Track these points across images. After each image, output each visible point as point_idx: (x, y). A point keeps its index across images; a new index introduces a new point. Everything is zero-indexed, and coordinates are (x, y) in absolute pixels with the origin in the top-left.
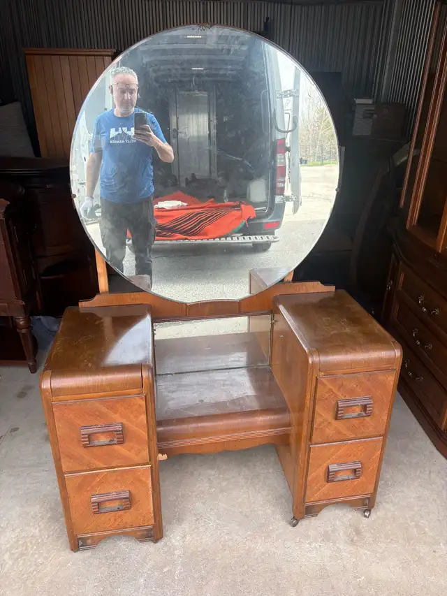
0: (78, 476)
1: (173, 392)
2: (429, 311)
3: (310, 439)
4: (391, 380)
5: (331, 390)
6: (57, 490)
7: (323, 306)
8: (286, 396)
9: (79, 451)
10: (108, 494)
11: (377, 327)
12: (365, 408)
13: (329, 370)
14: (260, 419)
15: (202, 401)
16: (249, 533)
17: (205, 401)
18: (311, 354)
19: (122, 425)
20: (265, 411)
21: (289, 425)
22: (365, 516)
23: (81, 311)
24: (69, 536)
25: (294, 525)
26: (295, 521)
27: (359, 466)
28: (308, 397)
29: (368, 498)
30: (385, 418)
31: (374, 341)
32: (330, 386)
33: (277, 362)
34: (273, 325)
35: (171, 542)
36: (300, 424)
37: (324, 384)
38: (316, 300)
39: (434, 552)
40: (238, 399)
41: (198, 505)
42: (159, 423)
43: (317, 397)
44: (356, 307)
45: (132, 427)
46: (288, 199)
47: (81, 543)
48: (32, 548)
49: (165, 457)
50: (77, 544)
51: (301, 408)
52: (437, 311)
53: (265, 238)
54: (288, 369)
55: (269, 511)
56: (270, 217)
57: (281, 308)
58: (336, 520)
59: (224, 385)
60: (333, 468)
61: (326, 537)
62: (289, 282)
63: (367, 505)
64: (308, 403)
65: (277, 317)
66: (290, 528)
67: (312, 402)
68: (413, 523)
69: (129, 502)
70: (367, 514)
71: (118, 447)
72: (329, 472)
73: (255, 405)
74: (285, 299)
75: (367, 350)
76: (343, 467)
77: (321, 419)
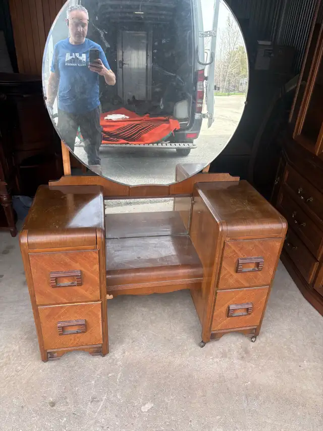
0: (47, 309)
1: (118, 251)
2: (306, 199)
3: (217, 286)
4: (278, 245)
5: (234, 251)
6: (33, 319)
7: (231, 191)
8: (200, 257)
9: (49, 290)
10: (69, 322)
11: (270, 207)
12: (258, 264)
13: (234, 236)
14: (181, 272)
15: (139, 258)
16: (170, 351)
17: (142, 258)
18: (221, 224)
19: (81, 272)
20: (185, 265)
21: (202, 276)
22: (252, 341)
23: (51, 189)
24: (41, 351)
25: (202, 347)
26: (203, 343)
27: (250, 306)
28: (217, 255)
29: (255, 329)
30: (271, 273)
31: (266, 216)
32: (233, 248)
33: (194, 233)
34: (193, 204)
35: (114, 356)
36: (210, 275)
37: (230, 247)
38: (225, 187)
39: (300, 366)
40: (166, 257)
41: (134, 332)
42: (108, 273)
43: (224, 255)
44: (256, 193)
45: (88, 273)
46: (204, 116)
47: (49, 356)
48: (14, 359)
49: (111, 297)
50: (47, 356)
51: (212, 264)
52: (311, 199)
53: (187, 145)
54: (203, 236)
55: (185, 337)
56: (191, 129)
57: (200, 192)
58: (232, 343)
59: (155, 247)
60: (232, 307)
61: (224, 355)
62: (207, 173)
63: (254, 333)
64: (217, 260)
65: (196, 198)
66: (200, 348)
67: (220, 260)
68: (286, 347)
69: (85, 328)
70: (253, 340)
71: (77, 288)
72: (229, 310)
73: (176, 262)
74: (202, 185)
75: (262, 223)
76: (239, 307)
77: (226, 272)
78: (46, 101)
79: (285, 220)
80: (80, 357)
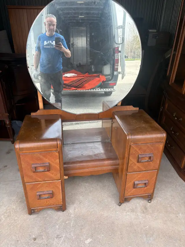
0: (31, 184)
1: (70, 151)
2: (178, 119)
3: (127, 170)
4: (161, 146)
5: (136, 150)
6: (23, 191)
7: (134, 116)
8: (117, 154)
9: (32, 174)
10: (43, 192)
11: (156, 125)
12: (150, 158)
13: (136, 142)
14: (106, 162)
15: (82, 155)
16: (101, 208)
17: (84, 155)
18: (128, 135)
19: (49, 163)
20: (108, 159)
21: (118, 165)
22: (149, 202)
23: (32, 117)
24: (28, 208)
25: (120, 206)
26: (120, 204)
27: (146, 182)
28: (126, 153)
29: (150, 195)
30: (158, 162)
31: (154, 130)
32: (135, 148)
33: (114, 140)
34: (112, 124)
35: (69, 211)
36: (123, 164)
37: (133, 148)
38: (130, 114)
39: (177, 217)
40: (97, 154)
42: (65, 164)
43: (130, 153)
44: (148, 117)
45: (53, 164)
46: (119, 73)
47: (32, 211)
48: (13, 213)
49: (67, 177)
50: (31, 212)
51: (124, 158)
52: (181, 119)
53: (110, 90)
54: (118, 142)
55: (110, 200)
56: (112, 81)
57: (116, 117)
58: (137, 204)
59: (91, 148)
60: (136, 182)
61: (133, 211)
62: (119, 106)
63: (150, 198)
64: (126, 155)
65: (114, 120)
66: (118, 206)
67: (128, 155)
68: (169, 205)
69: (52, 195)
70: (149, 201)
71: (48, 173)
72: (134, 184)
73: (104, 157)
75: (152, 134)
76: (140, 182)
77: (132, 162)
78: (28, 69)
80: (50, 212)
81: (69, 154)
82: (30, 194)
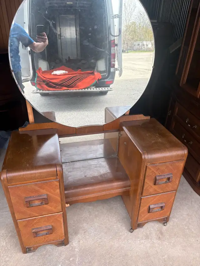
0: (24, 221)
1: (70, 172)
2: (192, 126)
3: (142, 194)
5: (153, 171)
7: (145, 126)
9: (25, 209)
10: (41, 228)
13: (153, 161)
14: (116, 184)
16: (111, 237)
17: (87, 176)
18: (144, 154)
19: (47, 195)
20: (117, 179)
21: (130, 186)
22: (165, 225)
23: (20, 133)
24: (22, 247)
25: (132, 232)
26: (132, 229)
28: (141, 175)
29: (167, 218)
30: (177, 182)
31: (173, 146)
32: (153, 169)
34: (119, 137)
35: (73, 244)
37: (150, 169)
41: (85, 224)
42: (66, 189)
43: (146, 175)
44: (162, 127)
46: (117, 69)
47: (28, 250)
49: (69, 205)
50: (26, 250)
52: (196, 127)
53: (106, 89)
55: (119, 226)
57: (124, 128)
58: (152, 228)
59: (96, 167)
60: (152, 206)
61: (147, 237)
62: (128, 115)
63: (165, 221)
64: (141, 178)
65: (122, 133)
66: (130, 233)
67: (143, 177)
68: (186, 227)
69: (51, 231)
70: (165, 224)
71: (45, 206)
72: (150, 208)
76: (157, 206)
77: (148, 185)
79: (186, 148)
80: (49, 247)
81: (69, 177)
82: (23, 231)
